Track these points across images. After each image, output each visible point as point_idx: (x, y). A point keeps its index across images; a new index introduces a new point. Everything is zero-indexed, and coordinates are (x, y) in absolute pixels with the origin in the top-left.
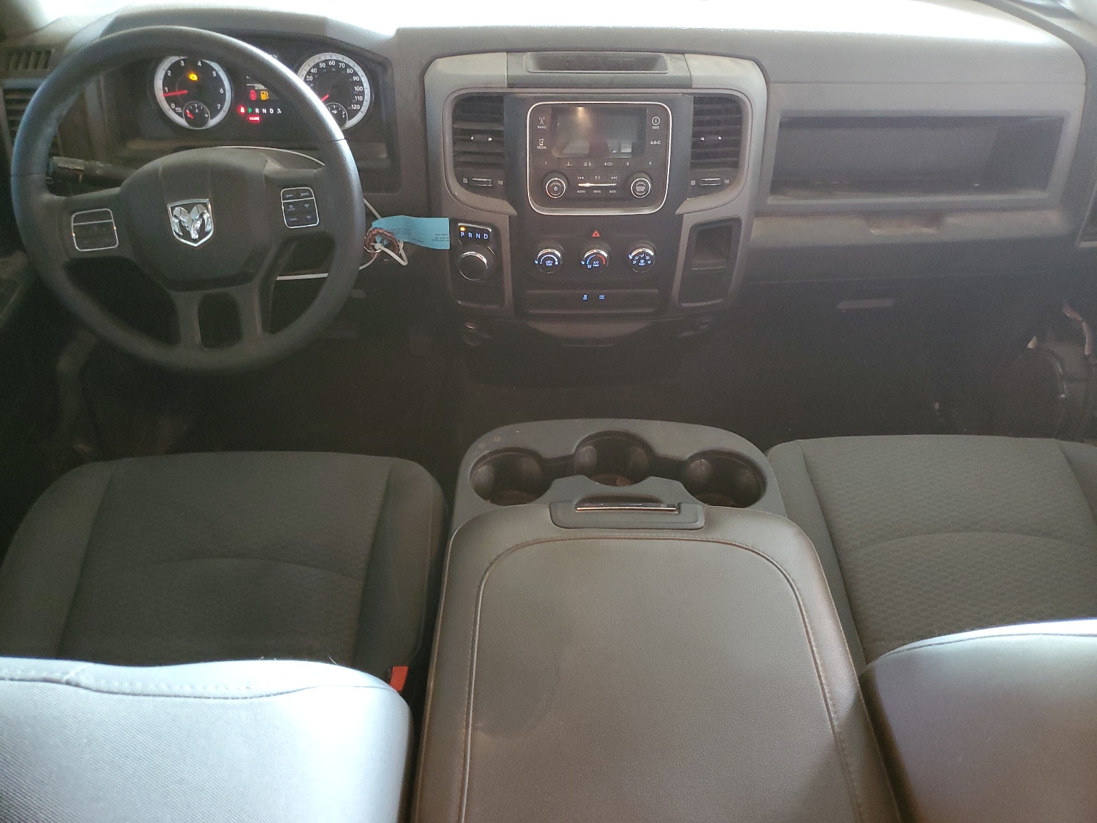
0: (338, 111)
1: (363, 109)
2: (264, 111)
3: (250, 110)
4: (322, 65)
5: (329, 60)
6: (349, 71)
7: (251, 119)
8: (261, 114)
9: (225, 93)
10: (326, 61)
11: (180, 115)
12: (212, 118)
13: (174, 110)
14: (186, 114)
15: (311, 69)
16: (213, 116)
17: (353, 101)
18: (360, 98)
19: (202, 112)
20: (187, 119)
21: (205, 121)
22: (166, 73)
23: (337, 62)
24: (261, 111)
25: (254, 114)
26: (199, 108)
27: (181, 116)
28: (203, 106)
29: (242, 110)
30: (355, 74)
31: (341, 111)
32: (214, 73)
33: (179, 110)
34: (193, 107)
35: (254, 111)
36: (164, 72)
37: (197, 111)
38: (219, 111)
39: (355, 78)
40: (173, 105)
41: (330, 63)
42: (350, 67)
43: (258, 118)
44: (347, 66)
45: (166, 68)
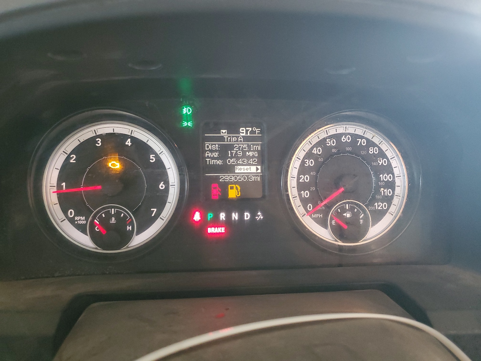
0: (353, 214)
1: (393, 209)
2: (235, 216)
3: (210, 216)
4: (331, 143)
5: (341, 135)
6: (371, 151)
7: (211, 230)
8: (228, 222)
9: (167, 190)
10: (337, 137)
11: (82, 228)
12: (138, 233)
13: (72, 221)
14: (92, 225)
15: (312, 148)
16: (141, 230)
17: (378, 197)
18: (388, 192)
19: (122, 222)
20: (94, 237)
21: (127, 237)
22: (68, 158)
23: (355, 137)
24: (228, 217)
25: (216, 223)
26: (118, 214)
27: (84, 231)
28: (126, 212)
29: (197, 217)
30: (382, 154)
31: (358, 213)
32: (152, 156)
33: (81, 220)
34: (108, 214)
35: (217, 217)
36: (64, 157)
37: (113, 221)
38: (152, 220)
39: (381, 162)
40: (71, 212)
41: (344, 139)
42: (374, 145)
43: (222, 230)
44: (370, 143)
45: (69, 150)
